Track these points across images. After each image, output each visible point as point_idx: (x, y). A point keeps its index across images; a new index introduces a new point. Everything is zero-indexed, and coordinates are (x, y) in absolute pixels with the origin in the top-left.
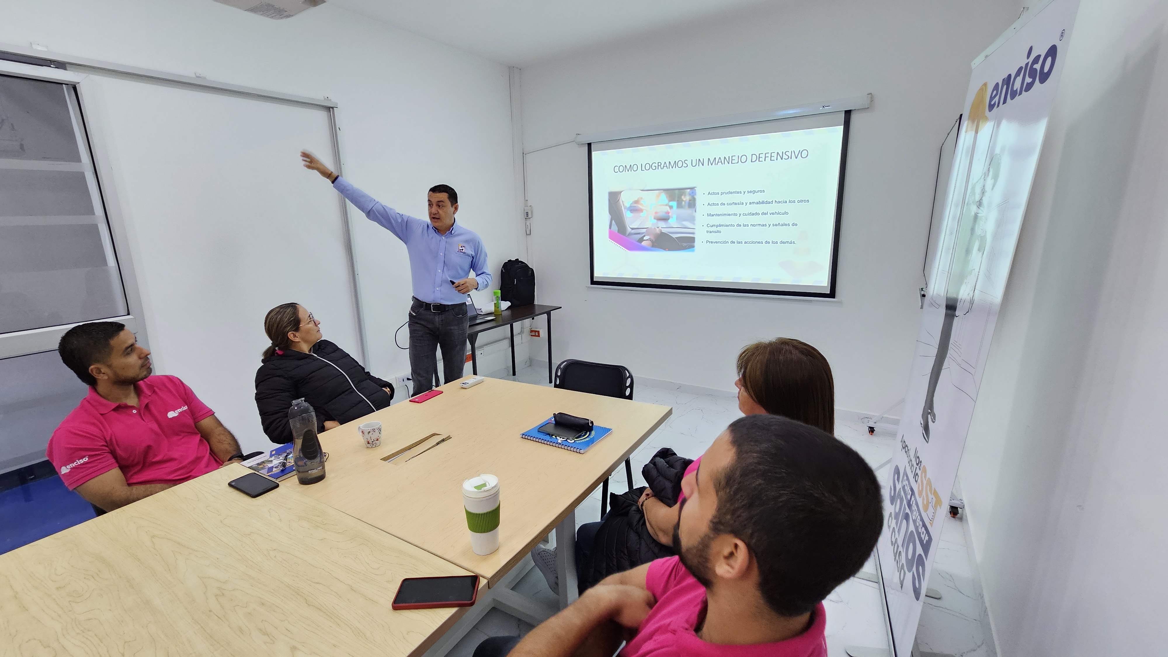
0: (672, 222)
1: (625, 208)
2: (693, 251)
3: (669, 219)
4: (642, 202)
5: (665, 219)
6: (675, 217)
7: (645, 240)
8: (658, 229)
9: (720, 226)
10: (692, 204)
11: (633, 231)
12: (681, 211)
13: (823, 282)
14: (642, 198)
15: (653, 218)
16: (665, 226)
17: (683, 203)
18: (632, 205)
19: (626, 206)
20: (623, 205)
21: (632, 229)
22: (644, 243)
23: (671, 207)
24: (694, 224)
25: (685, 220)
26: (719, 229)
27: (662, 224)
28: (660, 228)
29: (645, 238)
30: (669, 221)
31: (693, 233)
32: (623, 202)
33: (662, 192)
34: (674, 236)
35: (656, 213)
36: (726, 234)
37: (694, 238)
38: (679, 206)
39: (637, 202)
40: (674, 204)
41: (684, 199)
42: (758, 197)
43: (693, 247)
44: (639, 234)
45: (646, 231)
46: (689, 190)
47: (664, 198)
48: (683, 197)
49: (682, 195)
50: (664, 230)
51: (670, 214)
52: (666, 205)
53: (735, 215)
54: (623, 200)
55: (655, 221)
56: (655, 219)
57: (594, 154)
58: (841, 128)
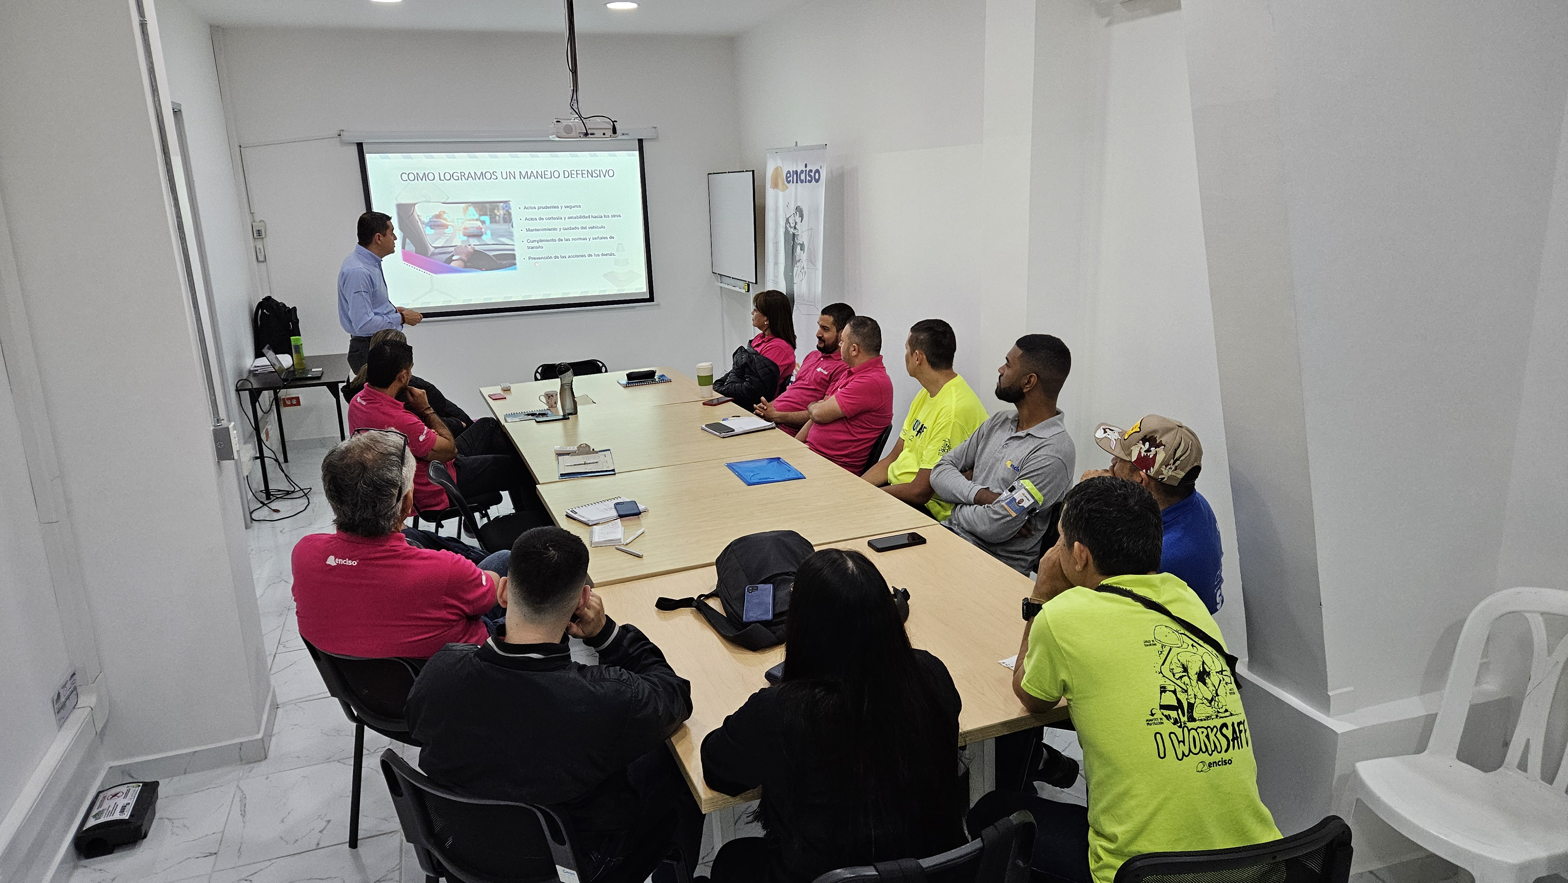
0: (487, 238)
1: (423, 223)
2: (516, 269)
3: (482, 235)
4: (445, 216)
5: (478, 235)
6: (489, 232)
7: (454, 260)
8: (469, 247)
9: (542, 241)
10: (508, 219)
11: (437, 251)
12: (495, 226)
13: (640, 287)
14: (444, 212)
15: (461, 235)
16: (478, 243)
17: (497, 217)
18: (431, 220)
19: (424, 221)
20: (420, 219)
21: (436, 248)
22: (453, 264)
23: (483, 222)
24: (513, 240)
25: (502, 236)
26: (540, 244)
27: (474, 242)
28: (472, 245)
29: (454, 258)
30: (483, 237)
31: (513, 250)
32: (418, 216)
33: (470, 206)
34: (491, 254)
35: (465, 229)
36: (548, 249)
37: (514, 255)
38: (493, 220)
39: (438, 216)
40: (487, 219)
41: (498, 214)
42: (574, 212)
43: (515, 264)
44: (445, 253)
45: (455, 249)
46: (502, 204)
47: (472, 212)
48: (496, 211)
49: (495, 209)
50: (477, 248)
51: (483, 230)
52: (477, 220)
53: (555, 229)
54: (419, 214)
55: (465, 238)
56: (464, 235)
57: (368, 157)
58: (637, 153)
